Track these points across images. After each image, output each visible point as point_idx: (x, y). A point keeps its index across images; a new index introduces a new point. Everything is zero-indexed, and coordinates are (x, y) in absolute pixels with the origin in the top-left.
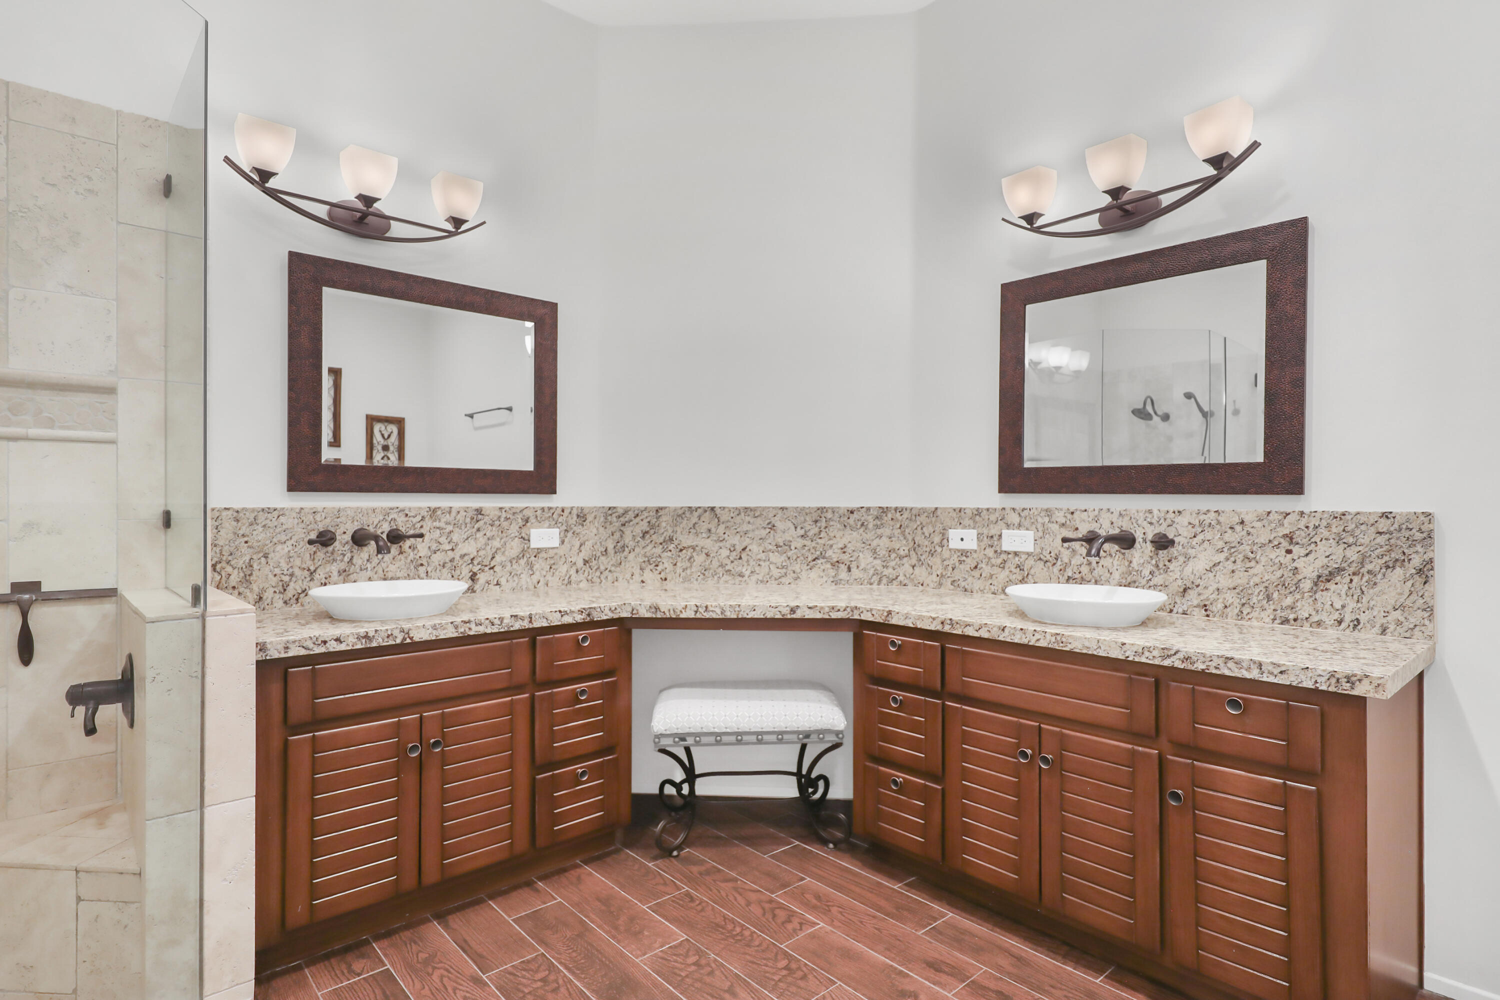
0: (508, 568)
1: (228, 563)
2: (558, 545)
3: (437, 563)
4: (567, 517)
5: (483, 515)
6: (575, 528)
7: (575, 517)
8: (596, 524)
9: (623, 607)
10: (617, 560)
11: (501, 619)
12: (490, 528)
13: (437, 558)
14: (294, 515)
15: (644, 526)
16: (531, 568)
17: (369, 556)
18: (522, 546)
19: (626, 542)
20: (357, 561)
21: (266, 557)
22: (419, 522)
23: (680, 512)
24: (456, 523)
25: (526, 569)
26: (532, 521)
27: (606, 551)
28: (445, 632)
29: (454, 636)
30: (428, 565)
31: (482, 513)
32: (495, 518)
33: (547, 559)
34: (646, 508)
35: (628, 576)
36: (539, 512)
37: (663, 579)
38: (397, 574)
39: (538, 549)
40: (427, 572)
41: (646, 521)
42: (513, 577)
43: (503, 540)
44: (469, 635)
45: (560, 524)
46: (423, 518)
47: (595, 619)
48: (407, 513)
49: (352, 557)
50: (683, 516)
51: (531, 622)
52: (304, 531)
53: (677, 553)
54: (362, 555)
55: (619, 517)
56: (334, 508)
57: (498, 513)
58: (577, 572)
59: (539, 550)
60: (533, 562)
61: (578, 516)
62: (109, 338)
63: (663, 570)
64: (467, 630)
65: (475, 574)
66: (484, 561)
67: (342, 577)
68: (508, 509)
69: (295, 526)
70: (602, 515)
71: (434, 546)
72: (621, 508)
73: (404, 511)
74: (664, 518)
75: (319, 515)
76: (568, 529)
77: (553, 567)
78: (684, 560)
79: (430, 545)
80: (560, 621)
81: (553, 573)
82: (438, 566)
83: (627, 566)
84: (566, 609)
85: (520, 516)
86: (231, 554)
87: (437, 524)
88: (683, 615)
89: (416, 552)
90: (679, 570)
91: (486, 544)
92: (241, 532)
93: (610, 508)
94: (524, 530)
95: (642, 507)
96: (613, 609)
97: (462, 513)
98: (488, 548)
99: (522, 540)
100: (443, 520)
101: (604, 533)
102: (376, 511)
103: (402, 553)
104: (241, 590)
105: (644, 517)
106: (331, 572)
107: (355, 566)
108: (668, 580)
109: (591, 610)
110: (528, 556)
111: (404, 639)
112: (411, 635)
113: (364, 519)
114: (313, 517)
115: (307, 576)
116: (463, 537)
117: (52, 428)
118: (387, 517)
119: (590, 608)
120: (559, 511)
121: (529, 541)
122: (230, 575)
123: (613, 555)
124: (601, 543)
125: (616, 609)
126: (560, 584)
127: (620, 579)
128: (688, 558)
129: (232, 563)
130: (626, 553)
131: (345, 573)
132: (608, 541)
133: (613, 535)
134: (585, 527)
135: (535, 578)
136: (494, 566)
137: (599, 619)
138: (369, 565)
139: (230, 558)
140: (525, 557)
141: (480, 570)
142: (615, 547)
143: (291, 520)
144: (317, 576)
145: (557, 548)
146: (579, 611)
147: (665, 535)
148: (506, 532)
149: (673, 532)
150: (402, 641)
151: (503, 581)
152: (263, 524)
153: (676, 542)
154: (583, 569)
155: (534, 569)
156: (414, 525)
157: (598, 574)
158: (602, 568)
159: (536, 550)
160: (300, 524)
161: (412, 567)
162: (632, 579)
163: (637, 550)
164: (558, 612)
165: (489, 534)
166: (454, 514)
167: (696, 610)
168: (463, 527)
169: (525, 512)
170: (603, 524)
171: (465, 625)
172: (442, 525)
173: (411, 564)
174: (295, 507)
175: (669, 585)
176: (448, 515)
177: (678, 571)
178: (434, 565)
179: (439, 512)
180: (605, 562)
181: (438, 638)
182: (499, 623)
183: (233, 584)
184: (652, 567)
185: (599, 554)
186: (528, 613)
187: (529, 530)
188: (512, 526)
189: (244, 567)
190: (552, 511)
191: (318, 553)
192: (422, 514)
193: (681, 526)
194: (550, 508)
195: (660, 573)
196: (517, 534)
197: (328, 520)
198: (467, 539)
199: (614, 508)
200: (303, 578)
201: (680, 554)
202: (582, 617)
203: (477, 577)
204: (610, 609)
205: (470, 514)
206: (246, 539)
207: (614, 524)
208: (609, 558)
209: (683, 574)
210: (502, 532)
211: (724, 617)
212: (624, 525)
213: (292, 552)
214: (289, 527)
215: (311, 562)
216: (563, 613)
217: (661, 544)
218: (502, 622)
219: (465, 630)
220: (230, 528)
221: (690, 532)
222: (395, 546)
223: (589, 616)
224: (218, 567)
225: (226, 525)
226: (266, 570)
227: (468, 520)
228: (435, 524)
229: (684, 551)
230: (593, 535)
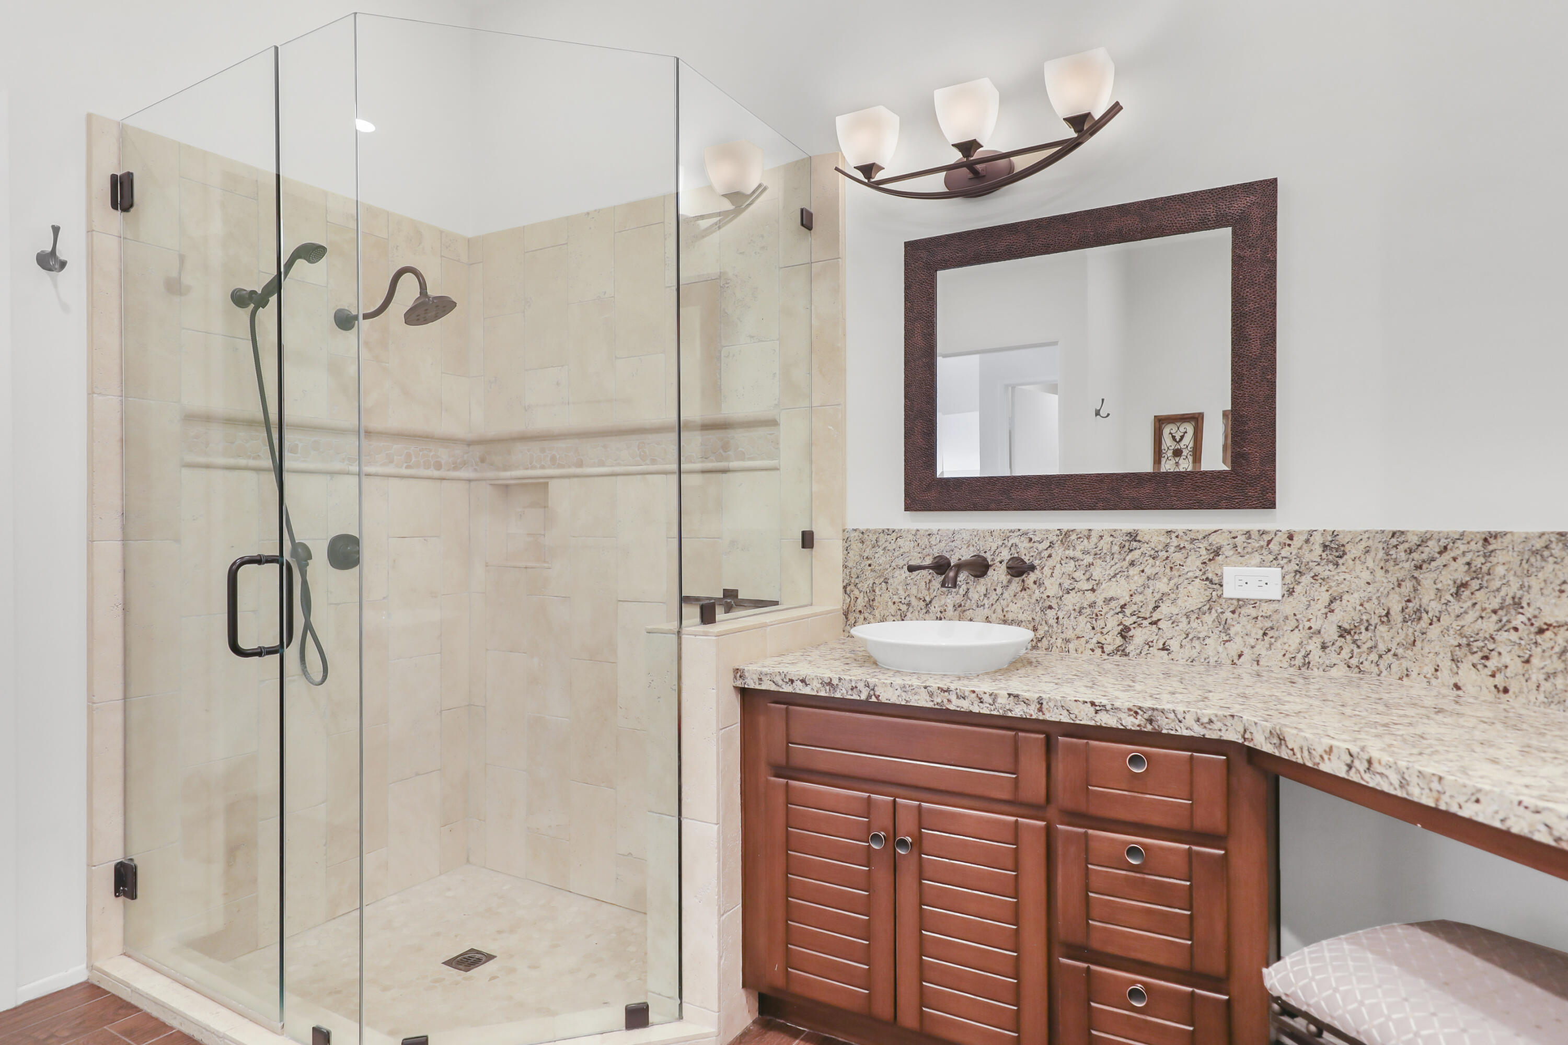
0: (1183, 625)
1: (855, 586)
2: (1280, 598)
3: (1071, 607)
4: (1300, 548)
5: (1139, 541)
6: (1318, 569)
7: (1318, 550)
8: (1370, 563)
9: (1229, 721)
10: (1407, 635)
11: (994, 696)
12: (1151, 561)
13: (1071, 600)
14: (911, 537)
15: (1459, 572)
16: (1226, 630)
17: (987, 589)
18: (1208, 593)
19: (1425, 601)
20: (973, 595)
21: (887, 583)
22: (1047, 549)
23: (1539, 544)
24: (1099, 552)
25: (1216, 631)
26: (1227, 553)
27: (1387, 614)
28: (916, 697)
29: (928, 706)
30: (1059, 609)
31: (1138, 538)
32: (1160, 547)
33: (1257, 618)
34: (1462, 534)
35: (1429, 670)
36: (1240, 540)
37: (1501, 689)
38: (1019, 617)
39: (1239, 600)
40: (1058, 618)
41: (1462, 561)
42: (1192, 640)
43: (1172, 582)
44: (948, 709)
45: (1285, 561)
46: (1052, 545)
47: (1164, 731)
48: (1031, 536)
49: (968, 589)
50: (1546, 553)
51: (1040, 710)
52: (920, 555)
53: (1532, 636)
54: (978, 588)
55: (1410, 551)
56: (948, 530)
57: (1164, 539)
58: (1324, 647)
59: (1241, 603)
60: (1229, 621)
61: (1325, 547)
62: (774, 374)
63: (1499, 670)
64: (945, 701)
65: (1127, 629)
66: (1142, 610)
67: (957, 613)
68: (1181, 534)
69: (911, 549)
70: (1381, 546)
71: (1067, 584)
72: (1414, 533)
73: (1027, 534)
74: (1500, 557)
75: (934, 537)
76: (1303, 569)
77: (1271, 633)
78: (1547, 654)
79: (1061, 581)
80: (1092, 719)
81: (1271, 644)
82: (1072, 612)
83: (1426, 650)
84: (1104, 702)
85: (1203, 545)
86: (858, 577)
87: (1070, 553)
88: (1325, 767)
89: (1042, 589)
90: (1537, 676)
91: (1145, 586)
92: (866, 555)
93: (1394, 534)
94: (1211, 567)
95: (1455, 532)
96: (1205, 720)
97: (1107, 539)
98: (1148, 592)
99: (1207, 583)
100: (1079, 548)
101: (1383, 581)
102: (993, 533)
103: (1025, 590)
104: (866, 615)
105: (1459, 552)
106: (946, 606)
107: (971, 600)
108: (1511, 692)
109: (1155, 713)
110: (1220, 610)
111: (869, 696)
112: (877, 693)
113: (981, 543)
114: (929, 539)
115: (923, 607)
116: (1107, 572)
117: (743, 460)
118: (1006, 542)
119: (1153, 709)
120: (1283, 538)
121: (1221, 586)
122: (857, 598)
123: (1400, 625)
124: (1378, 598)
125: (1211, 721)
126: (1285, 665)
127: (1414, 675)
128: (1557, 649)
129: (859, 586)
130: (1424, 623)
131: (960, 608)
132: (1391, 596)
133: (1399, 585)
134: (1343, 568)
135: (1234, 648)
136: (1159, 620)
137: (1173, 732)
138: (986, 601)
139: (857, 581)
140: (1213, 611)
141: (1135, 623)
142: (1403, 610)
143: (908, 543)
144: (932, 608)
145: (1279, 601)
146: (1130, 710)
147: (1503, 593)
148: (1178, 570)
149: (1522, 587)
150: (867, 698)
151: (1174, 645)
152: (884, 546)
153: (1529, 612)
154: (1338, 644)
155: (1232, 632)
156: (1040, 553)
157: (1374, 656)
158: (1382, 647)
159: (1235, 602)
160: (916, 547)
161: (1038, 609)
162: (1437, 678)
163: (1446, 620)
164: (1089, 705)
165: (1149, 571)
166: (1094, 539)
167: (1349, 762)
168: (1108, 559)
169: (1212, 538)
170: (1382, 564)
171: (942, 694)
172: (1078, 554)
173: (1037, 605)
174: (912, 528)
175: (1514, 702)
176: (1086, 541)
177: (1534, 678)
178: (1066, 608)
179: (1074, 537)
180: (1387, 636)
181: (908, 704)
182: (991, 701)
183: (860, 608)
184: (1476, 658)
185: (1375, 620)
186: (1037, 695)
187: (1222, 569)
188: (1189, 560)
189: (868, 591)
190: (1266, 538)
191: (934, 582)
192: (1050, 539)
193: (1540, 575)
194: (1262, 533)
195: (1493, 676)
196: (1198, 573)
197: (943, 544)
198: (1115, 576)
199: (1402, 533)
200: (919, 608)
201: (1539, 639)
202: (1137, 722)
203: (1131, 633)
204: (1198, 720)
205: (1119, 540)
206: (869, 562)
207: (1401, 565)
208: (1393, 631)
209: (1546, 686)
210: (1171, 568)
211: (1404, 795)
212: (1421, 567)
213: (909, 578)
214: (906, 551)
215: (927, 592)
216: (1098, 708)
217: (1495, 612)
218: (994, 701)
219: (942, 702)
220: (857, 550)
221: (1562, 591)
222: (1017, 579)
223: (1151, 724)
224: (848, 589)
225: (854, 546)
226: (886, 596)
227: (1116, 549)
228: (1067, 552)
229: (1548, 634)
230: (1362, 583)
